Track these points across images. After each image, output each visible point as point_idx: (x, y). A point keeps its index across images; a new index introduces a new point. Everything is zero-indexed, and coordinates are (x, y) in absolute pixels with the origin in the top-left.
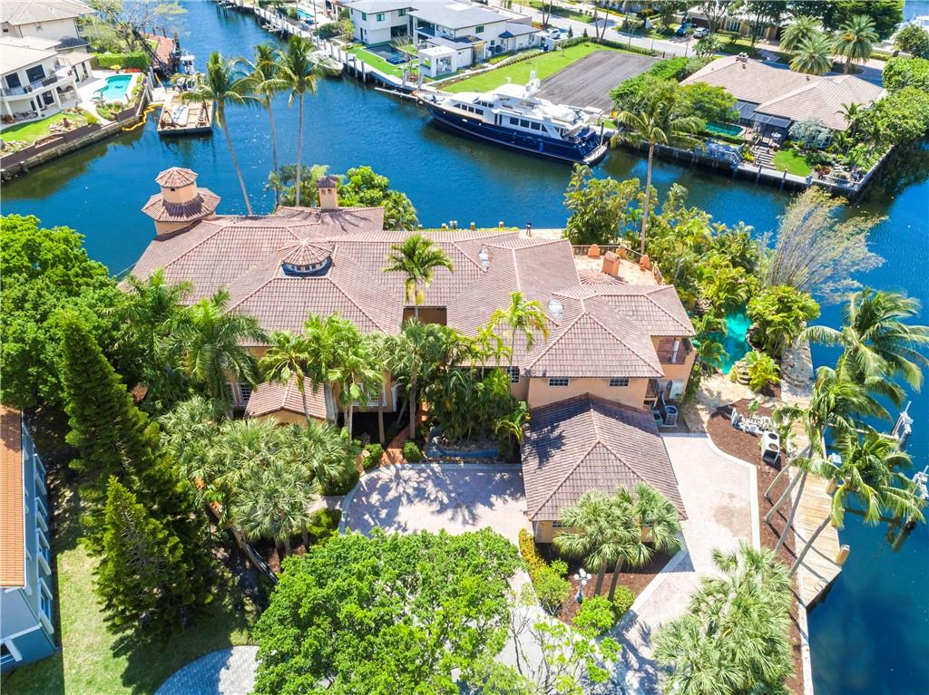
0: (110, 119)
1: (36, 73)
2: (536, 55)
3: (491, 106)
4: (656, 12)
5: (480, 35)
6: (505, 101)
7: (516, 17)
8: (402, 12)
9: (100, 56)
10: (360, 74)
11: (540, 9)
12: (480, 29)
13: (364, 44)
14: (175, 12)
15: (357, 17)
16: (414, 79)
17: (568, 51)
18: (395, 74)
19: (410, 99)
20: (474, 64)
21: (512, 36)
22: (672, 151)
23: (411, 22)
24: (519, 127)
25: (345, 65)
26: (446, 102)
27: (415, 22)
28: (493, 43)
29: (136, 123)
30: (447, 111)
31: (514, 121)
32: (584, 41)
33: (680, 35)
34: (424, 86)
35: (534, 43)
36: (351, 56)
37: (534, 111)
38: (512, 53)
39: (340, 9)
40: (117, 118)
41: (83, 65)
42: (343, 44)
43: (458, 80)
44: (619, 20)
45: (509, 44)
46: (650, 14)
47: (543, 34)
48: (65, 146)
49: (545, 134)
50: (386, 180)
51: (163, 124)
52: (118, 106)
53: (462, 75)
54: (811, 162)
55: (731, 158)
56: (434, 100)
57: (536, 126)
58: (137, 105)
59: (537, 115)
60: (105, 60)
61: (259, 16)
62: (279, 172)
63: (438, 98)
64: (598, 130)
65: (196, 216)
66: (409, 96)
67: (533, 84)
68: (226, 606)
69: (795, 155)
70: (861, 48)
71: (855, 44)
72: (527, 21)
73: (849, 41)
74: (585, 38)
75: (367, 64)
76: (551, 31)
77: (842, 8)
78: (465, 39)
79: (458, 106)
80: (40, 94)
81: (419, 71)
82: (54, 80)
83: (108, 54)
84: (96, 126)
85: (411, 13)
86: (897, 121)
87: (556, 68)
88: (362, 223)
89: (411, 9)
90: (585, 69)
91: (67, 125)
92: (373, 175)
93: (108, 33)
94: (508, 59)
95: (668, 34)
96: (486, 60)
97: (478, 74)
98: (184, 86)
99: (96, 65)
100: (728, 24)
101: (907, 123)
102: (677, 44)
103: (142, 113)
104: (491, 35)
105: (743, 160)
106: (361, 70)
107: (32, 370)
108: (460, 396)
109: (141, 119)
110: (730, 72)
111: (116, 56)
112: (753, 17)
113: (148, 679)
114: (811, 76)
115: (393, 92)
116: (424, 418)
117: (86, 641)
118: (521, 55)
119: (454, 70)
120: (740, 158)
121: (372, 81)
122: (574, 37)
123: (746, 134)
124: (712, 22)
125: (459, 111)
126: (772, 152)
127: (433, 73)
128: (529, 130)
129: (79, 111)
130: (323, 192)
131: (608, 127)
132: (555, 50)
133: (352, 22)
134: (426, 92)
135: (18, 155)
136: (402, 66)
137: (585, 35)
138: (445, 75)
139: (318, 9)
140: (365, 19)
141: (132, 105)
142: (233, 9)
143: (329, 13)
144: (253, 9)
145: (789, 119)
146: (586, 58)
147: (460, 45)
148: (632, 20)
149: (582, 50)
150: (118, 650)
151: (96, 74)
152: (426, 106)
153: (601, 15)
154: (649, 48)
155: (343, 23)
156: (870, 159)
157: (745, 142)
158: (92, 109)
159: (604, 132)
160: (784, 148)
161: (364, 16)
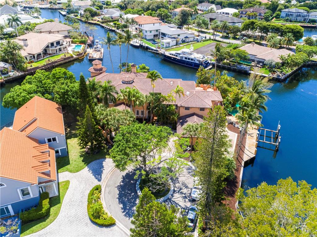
0: (76, 55)
1: (58, 43)
2: (195, 43)
3: (180, 54)
4: (232, 33)
5: (178, 37)
6: (184, 53)
7: (189, 33)
8: (157, 31)
9: (74, 40)
10: (144, 47)
11: (198, 31)
12: (179, 35)
13: (146, 39)
14: (95, 29)
15: (144, 32)
16: (159, 48)
17: (204, 42)
18: (154, 47)
19: (158, 53)
20: (177, 45)
21: (188, 38)
22: (231, 68)
23: (159, 33)
24: (187, 60)
25: (140, 44)
26: (167, 54)
27: (160, 33)
28: (182, 39)
29: (82, 57)
30: (167, 56)
31: (186, 58)
32: (210, 40)
33: (238, 39)
34: (162, 50)
35: (195, 40)
36: (142, 42)
37: (192, 55)
38: (188, 42)
39: (139, 30)
40: (78, 55)
41: (69, 42)
42: (140, 39)
43: (171, 49)
44: (221, 35)
45: (187, 40)
46: (230, 33)
47: (198, 38)
48: (64, 61)
49: (194, 62)
50: (149, 68)
51: (90, 57)
52: (78, 52)
53: (173, 47)
54: (270, 71)
55: (247, 69)
56: (164, 53)
57: (192, 59)
58: (83, 52)
59: (192, 57)
60: (75, 41)
61: (117, 32)
62: (121, 64)
63: (165, 53)
64: (210, 62)
65: (101, 72)
66: (158, 52)
67: (191, 48)
68: (105, 151)
69: (266, 69)
70: (289, 42)
71: (287, 41)
72: (193, 34)
73: (286, 40)
74: (210, 39)
75: (146, 44)
76: (200, 37)
77: (285, 31)
78: (174, 38)
79: (171, 54)
80: (58, 48)
81: (161, 46)
82: (62, 45)
83: (75, 40)
84: (72, 57)
85: (160, 31)
86: (295, 60)
87: (200, 46)
88: (142, 76)
89: (160, 30)
90: (209, 47)
91: (65, 56)
92: (146, 66)
93: (76, 34)
94: (187, 44)
95: (235, 38)
96: (180, 44)
97: (177, 47)
98: (96, 48)
99: (73, 42)
100: (253, 36)
101: (297, 60)
102: (238, 41)
103: (84, 54)
104: (182, 37)
105: (251, 70)
106: (144, 45)
107: (66, 96)
108: (163, 110)
109: (84, 56)
110: (249, 47)
111: (78, 40)
112: (260, 34)
113: (87, 162)
114: (272, 49)
115: (153, 51)
116: (154, 120)
117: (74, 154)
118: (191, 43)
119: (171, 46)
120: (250, 69)
121: (147, 48)
122: (207, 39)
123: (253, 64)
124: (248, 35)
125: (171, 56)
126: (259, 68)
127: (165, 47)
128: (190, 61)
129: (68, 53)
130: (133, 68)
131: (213, 61)
132: (201, 42)
133: (143, 33)
134: (162, 51)
135: (53, 63)
136: (156, 45)
137: (210, 38)
138: (168, 47)
139: (133, 30)
140: (146, 32)
141: (82, 52)
142: (109, 30)
143: (136, 31)
144: (115, 30)
145: (265, 59)
146: (210, 44)
147: (173, 39)
148: (225, 34)
149: (209, 42)
150: (81, 156)
151: (72, 45)
152: (162, 55)
153: (215, 33)
154: (228, 42)
155: (140, 34)
156: (288, 71)
157: (252, 66)
158: (71, 53)
159: (212, 62)
160: (263, 67)
161: (146, 31)
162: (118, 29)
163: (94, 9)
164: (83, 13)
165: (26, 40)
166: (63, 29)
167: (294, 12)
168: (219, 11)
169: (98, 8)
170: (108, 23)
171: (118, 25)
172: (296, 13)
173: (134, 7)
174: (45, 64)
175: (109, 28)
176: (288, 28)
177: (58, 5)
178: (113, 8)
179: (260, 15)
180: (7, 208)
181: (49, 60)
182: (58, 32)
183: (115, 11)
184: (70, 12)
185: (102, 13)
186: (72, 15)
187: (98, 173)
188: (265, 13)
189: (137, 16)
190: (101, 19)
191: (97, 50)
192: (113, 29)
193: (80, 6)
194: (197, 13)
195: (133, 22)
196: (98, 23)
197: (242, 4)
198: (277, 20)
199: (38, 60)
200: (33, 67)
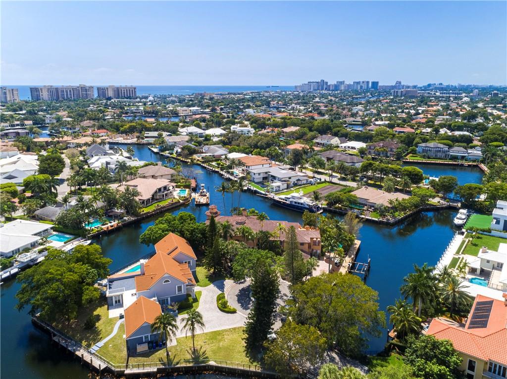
0: (182, 200)
1: (165, 188)
2: (308, 186)
3: (289, 198)
4: (351, 174)
5: (290, 180)
6: (293, 197)
7: (303, 174)
8: (266, 173)
10: (252, 190)
11: (313, 172)
12: (290, 178)
13: (254, 182)
15: (252, 174)
16: (268, 192)
17: (318, 185)
18: (263, 191)
19: (267, 197)
20: (287, 188)
21: (301, 180)
24: (297, 205)
25: (248, 188)
26: (277, 198)
27: (270, 176)
28: (294, 182)
29: (188, 202)
30: (277, 200)
31: (296, 203)
33: (358, 181)
34: (271, 194)
35: (308, 183)
36: (250, 185)
38: (300, 185)
39: (247, 172)
40: (184, 200)
41: (174, 186)
42: (247, 182)
43: (281, 193)
44: (339, 175)
45: (300, 183)
46: (349, 174)
47: (312, 180)
48: (172, 206)
49: (304, 206)
50: (258, 212)
51: (197, 202)
53: (283, 191)
54: (381, 215)
56: (274, 197)
57: (302, 204)
59: (302, 201)
60: (179, 185)
61: (221, 173)
62: (233, 209)
64: (320, 206)
65: (216, 215)
69: (377, 213)
71: (404, 184)
72: (307, 176)
73: (402, 183)
74: (325, 181)
75: (254, 188)
76: (315, 179)
78: (285, 181)
80: (165, 193)
81: (270, 190)
82: (169, 190)
84: (179, 202)
88: (252, 218)
89: (269, 172)
90: (323, 190)
91: (172, 201)
92: (255, 210)
94: (299, 187)
95: (354, 180)
96: (292, 187)
97: (288, 191)
98: (201, 192)
99: (177, 187)
102: (355, 184)
103: (190, 199)
104: (293, 180)
105: (362, 214)
109: (190, 201)
110: (362, 191)
111: (182, 184)
113: (212, 281)
115: (262, 195)
118: (303, 186)
119: (281, 189)
121: (256, 192)
122: (321, 181)
123: (365, 208)
125: (280, 200)
126: (370, 212)
127: (275, 191)
128: (300, 205)
129: (174, 198)
130: (243, 212)
132: (315, 184)
133: (251, 176)
135: (162, 208)
136: (265, 188)
138: (278, 191)
139: (240, 172)
141: (188, 197)
142: (212, 171)
143: (243, 173)
144: (218, 171)
145: (376, 204)
146: (324, 187)
147: (283, 183)
148: (343, 176)
149: (324, 185)
150: (206, 278)
151: (176, 189)
152: (271, 199)
153: (334, 174)
154: (345, 184)
155: (248, 176)
156: (400, 215)
157: (363, 210)
158: (178, 198)
159: (323, 206)
160: (374, 212)
161: (254, 174)
162: (222, 170)
163: (192, 145)
164: (179, 150)
165: (137, 186)
166: (166, 173)
167: (432, 147)
168: (343, 145)
169: (197, 144)
170: (211, 163)
171: (221, 165)
172: (434, 148)
173: (239, 144)
174: (155, 209)
175: (211, 168)
176: (406, 171)
177: (145, 139)
178: (215, 144)
179: (391, 150)
180: (167, 300)
181: (158, 206)
182: (162, 176)
183: (217, 148)
184: (163, 150)
185: (201, 150)
186: (166, 153)
187: (221, 287)
188: (397, 149)
189: (244, 155)
190: (201, 158)
191: (202, 195)
192: (216, 170)
193: (175, 142)
194: (314, 150)
195: (240, 163)
196: (199, 163)
197: (372, 136)
198: (413, 156)
199: (148, 205)
200: (145, 212)
